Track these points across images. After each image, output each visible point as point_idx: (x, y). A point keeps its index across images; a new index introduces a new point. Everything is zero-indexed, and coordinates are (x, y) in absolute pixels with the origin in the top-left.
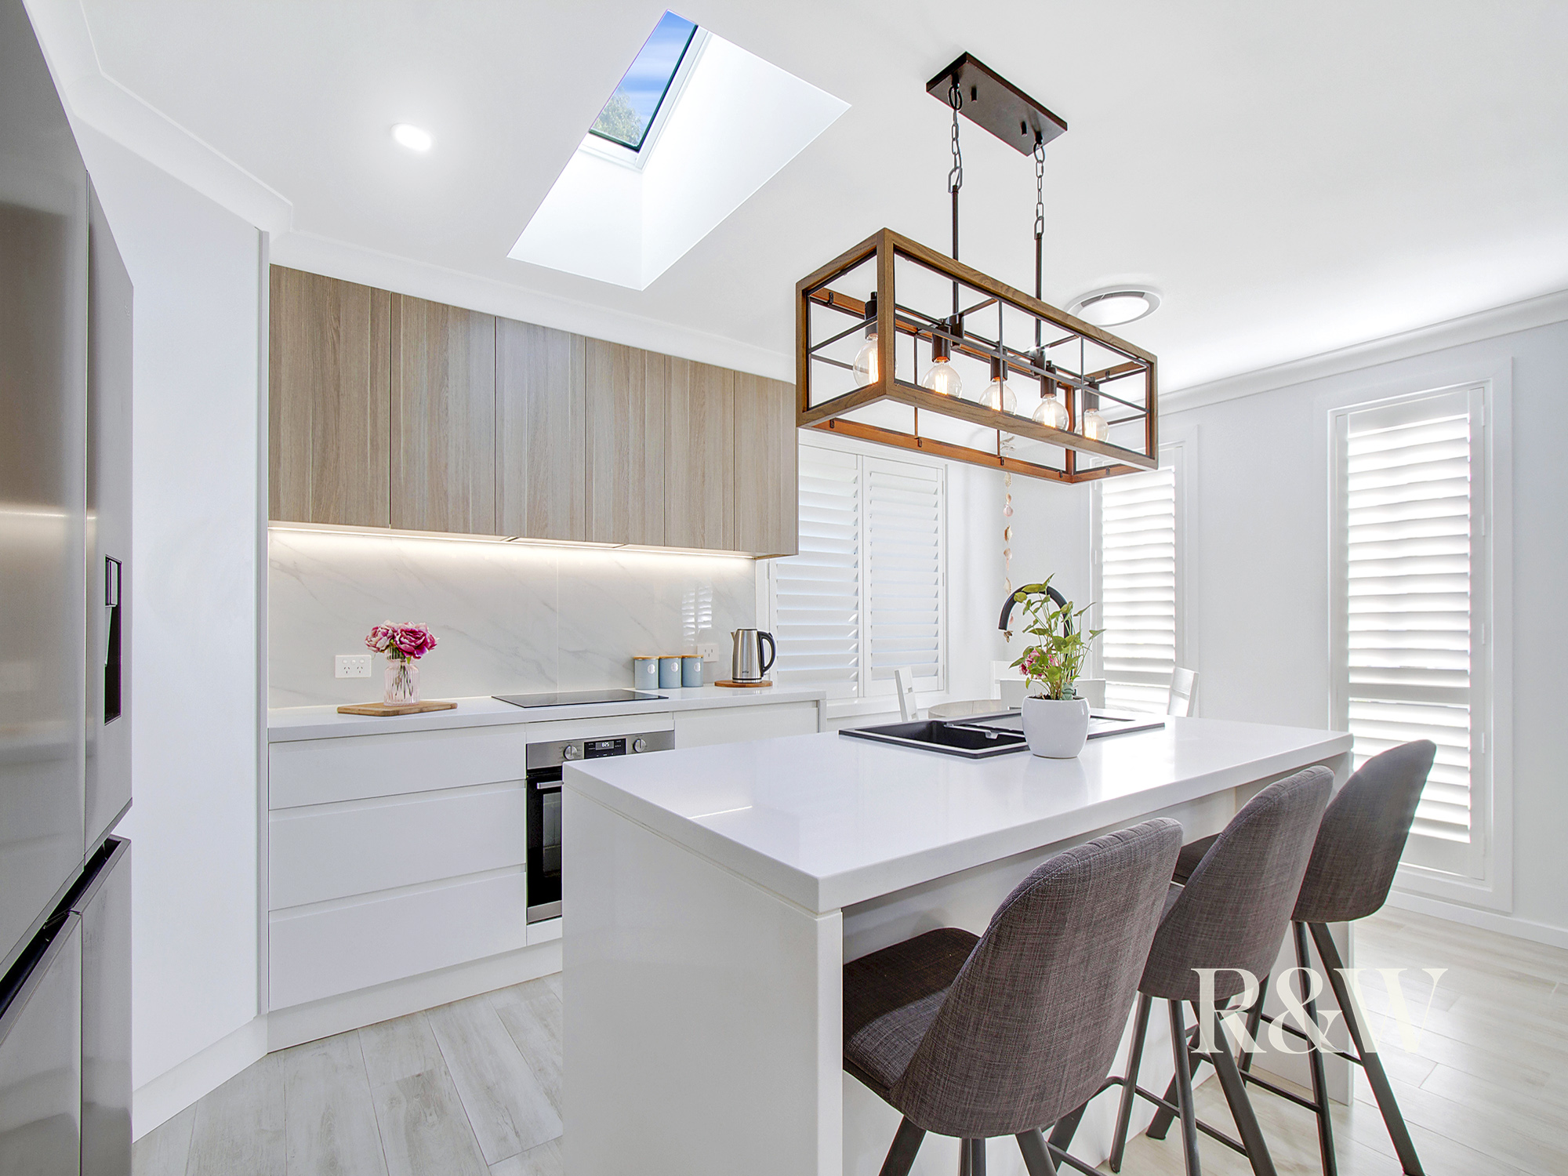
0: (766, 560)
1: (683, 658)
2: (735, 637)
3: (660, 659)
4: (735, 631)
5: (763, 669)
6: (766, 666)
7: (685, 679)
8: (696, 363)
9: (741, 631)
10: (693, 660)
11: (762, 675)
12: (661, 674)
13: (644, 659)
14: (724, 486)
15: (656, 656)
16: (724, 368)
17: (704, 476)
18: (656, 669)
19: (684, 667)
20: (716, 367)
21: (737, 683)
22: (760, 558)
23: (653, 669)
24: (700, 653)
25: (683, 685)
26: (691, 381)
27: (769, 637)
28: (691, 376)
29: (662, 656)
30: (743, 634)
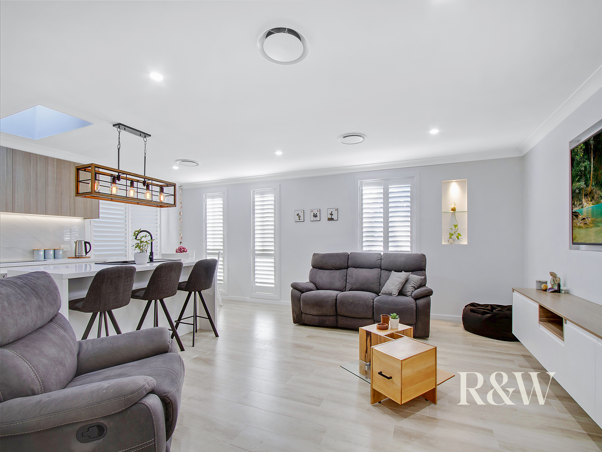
0: (90, 219)
1: (54, 250)
2: (76, 243)
3: (45, 250)
4: (76, 241)
5: (86, 253)
6: (87, 252)
7: (55, 256)
8: (59, 159)
9: (78, 241)
10: (60, 250)
11: (86, 255)
12: (45, 255)
13: (38, 250)
14: (70, 197)
15: (43, 249)
16: (70, 162)
17: (62, 194)
18: (43, 253)
19: (55, 253)
20: (67, 161)
21: (76, 257)
22: (86, 219)
23: (42, 253)
24: (62, 248)
25: (54, 258)
26: (56, 164)
27: (89, 243)
28: (56, 163)
29: (45, 249)
30: (79, 242)
